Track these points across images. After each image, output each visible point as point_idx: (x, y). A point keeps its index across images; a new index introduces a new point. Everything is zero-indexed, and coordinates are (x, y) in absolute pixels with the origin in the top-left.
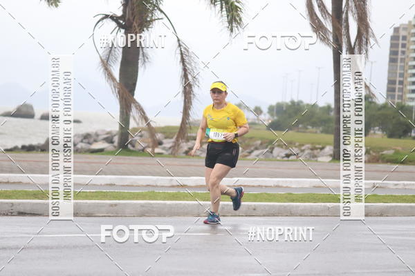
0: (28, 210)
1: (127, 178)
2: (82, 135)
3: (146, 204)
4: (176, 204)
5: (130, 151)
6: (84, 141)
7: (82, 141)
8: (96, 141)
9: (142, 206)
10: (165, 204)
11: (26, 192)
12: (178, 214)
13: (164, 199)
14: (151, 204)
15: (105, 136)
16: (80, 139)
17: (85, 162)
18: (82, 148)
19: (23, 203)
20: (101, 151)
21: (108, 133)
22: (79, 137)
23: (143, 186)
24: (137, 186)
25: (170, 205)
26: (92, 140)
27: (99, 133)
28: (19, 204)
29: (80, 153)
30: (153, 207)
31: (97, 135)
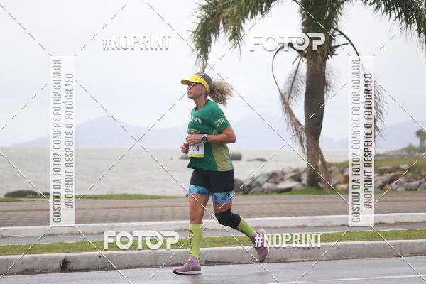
0: (216, 258)
1: (319, 219)
2: (268, 174)
3: (342, 245)
4: (375, 245)
5: (320, 188)
6: (270, 180)
7: (267, 181)
8: (282, 180)
9: (339, 248)
10: (363, 245)
11: (212, 239)
12: (379, 256)
13: (363, 239)
14: (348, 246)
15: (293, 174)
16: (265, 179)
17: (273, 204)
18: (268, 189)
19: (210, 251)
20: (288, 190)
21: (295, 171)
22: (264, 177)
23: (337, 226)
24: (331, 226)
25: (369, 245)
26: (278, 179)
27: (285, 171)
28: (206, 252)
29: (267, 193)
30: (350, 249)
31: (283, 174)
